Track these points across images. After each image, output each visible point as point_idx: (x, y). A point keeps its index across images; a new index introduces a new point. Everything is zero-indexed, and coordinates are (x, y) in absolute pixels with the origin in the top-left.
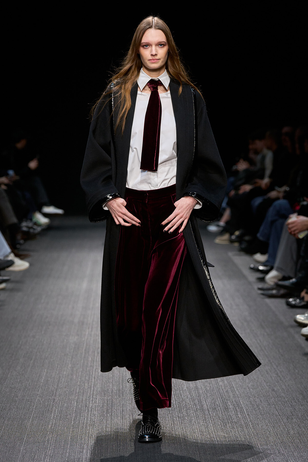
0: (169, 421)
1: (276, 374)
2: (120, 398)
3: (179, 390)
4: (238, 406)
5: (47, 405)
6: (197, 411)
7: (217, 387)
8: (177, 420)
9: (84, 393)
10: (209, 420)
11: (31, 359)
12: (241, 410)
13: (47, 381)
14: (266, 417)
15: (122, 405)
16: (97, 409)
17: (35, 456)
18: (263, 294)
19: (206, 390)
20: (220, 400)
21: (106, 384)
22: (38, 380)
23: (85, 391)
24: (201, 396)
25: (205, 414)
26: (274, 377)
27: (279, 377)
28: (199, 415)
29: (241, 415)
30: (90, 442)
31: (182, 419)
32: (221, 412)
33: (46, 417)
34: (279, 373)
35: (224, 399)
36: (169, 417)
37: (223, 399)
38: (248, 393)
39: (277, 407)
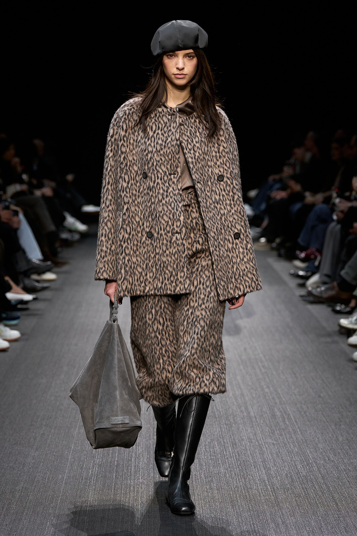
0: (216, 428)
1: (321, 381)
4: (285, 412)
6: (244, 418)
8: (224, 427)
10: (256, 427)
12: (289, 417)
17: (83, 465)
20: (266, 406)
24: (247, 403)
25: (252, 422)
26: (320, 383)
27: (325, 383)
28: (246, 422)
29: (289, 422)
30: (137, 450)
31: (229, 426)
32: (269, 419)
34: (324, 379)
37: (270, 406)
38: (294, 400)
39: (325, 414)
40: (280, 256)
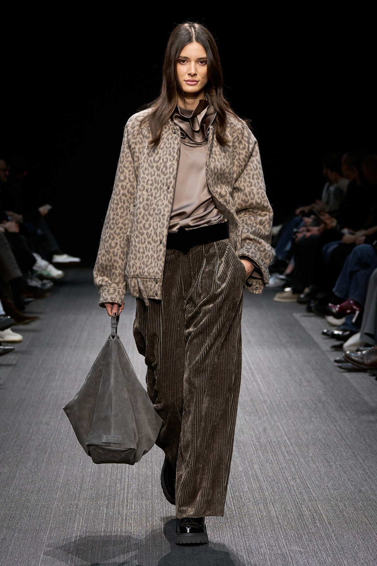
0: (227, 532)
1: (362, 470)
2: (162, 502)
3: (239, 491)
4: (316, 512)
5: (69, 512)
7: (288, 488)
8: (237, 530)
9: (115, 496)
10: (279, 530)
11: (46, 453)
12: (320, 517)
13: (68, 480)
14: (353, 526)
15: (166, 512)
16: (133, 517)
18: (340, 367)
19: (273, 491)
20: (292, 504)
21: (143, 484)
22: (56, 480)
23: (118, 495)
24: (267, 499)
25: (273, 523)
26: (360, 474)
27: (367, 473)
28: (266, 524)
29: (320, 523)
31: (244, 529)
32: (295, 520)
33: (67, 527)
34: (366, 469)
35: (298, 502)
36: (227, 527)
37: (296, 502)
38: (327, 495)
39: (366, 514)
40: (309, 310)
